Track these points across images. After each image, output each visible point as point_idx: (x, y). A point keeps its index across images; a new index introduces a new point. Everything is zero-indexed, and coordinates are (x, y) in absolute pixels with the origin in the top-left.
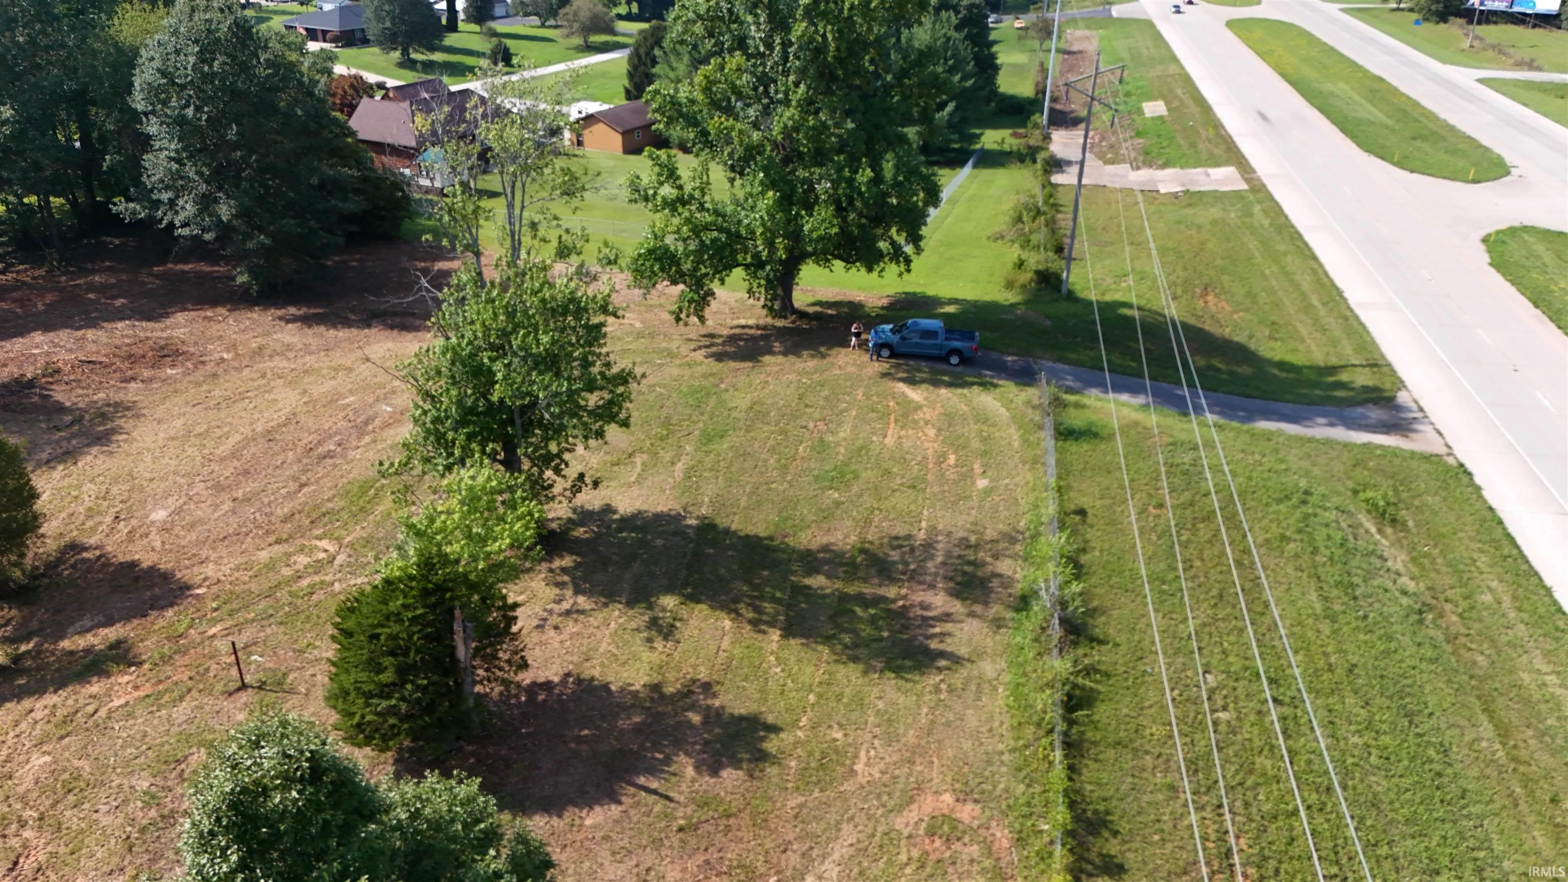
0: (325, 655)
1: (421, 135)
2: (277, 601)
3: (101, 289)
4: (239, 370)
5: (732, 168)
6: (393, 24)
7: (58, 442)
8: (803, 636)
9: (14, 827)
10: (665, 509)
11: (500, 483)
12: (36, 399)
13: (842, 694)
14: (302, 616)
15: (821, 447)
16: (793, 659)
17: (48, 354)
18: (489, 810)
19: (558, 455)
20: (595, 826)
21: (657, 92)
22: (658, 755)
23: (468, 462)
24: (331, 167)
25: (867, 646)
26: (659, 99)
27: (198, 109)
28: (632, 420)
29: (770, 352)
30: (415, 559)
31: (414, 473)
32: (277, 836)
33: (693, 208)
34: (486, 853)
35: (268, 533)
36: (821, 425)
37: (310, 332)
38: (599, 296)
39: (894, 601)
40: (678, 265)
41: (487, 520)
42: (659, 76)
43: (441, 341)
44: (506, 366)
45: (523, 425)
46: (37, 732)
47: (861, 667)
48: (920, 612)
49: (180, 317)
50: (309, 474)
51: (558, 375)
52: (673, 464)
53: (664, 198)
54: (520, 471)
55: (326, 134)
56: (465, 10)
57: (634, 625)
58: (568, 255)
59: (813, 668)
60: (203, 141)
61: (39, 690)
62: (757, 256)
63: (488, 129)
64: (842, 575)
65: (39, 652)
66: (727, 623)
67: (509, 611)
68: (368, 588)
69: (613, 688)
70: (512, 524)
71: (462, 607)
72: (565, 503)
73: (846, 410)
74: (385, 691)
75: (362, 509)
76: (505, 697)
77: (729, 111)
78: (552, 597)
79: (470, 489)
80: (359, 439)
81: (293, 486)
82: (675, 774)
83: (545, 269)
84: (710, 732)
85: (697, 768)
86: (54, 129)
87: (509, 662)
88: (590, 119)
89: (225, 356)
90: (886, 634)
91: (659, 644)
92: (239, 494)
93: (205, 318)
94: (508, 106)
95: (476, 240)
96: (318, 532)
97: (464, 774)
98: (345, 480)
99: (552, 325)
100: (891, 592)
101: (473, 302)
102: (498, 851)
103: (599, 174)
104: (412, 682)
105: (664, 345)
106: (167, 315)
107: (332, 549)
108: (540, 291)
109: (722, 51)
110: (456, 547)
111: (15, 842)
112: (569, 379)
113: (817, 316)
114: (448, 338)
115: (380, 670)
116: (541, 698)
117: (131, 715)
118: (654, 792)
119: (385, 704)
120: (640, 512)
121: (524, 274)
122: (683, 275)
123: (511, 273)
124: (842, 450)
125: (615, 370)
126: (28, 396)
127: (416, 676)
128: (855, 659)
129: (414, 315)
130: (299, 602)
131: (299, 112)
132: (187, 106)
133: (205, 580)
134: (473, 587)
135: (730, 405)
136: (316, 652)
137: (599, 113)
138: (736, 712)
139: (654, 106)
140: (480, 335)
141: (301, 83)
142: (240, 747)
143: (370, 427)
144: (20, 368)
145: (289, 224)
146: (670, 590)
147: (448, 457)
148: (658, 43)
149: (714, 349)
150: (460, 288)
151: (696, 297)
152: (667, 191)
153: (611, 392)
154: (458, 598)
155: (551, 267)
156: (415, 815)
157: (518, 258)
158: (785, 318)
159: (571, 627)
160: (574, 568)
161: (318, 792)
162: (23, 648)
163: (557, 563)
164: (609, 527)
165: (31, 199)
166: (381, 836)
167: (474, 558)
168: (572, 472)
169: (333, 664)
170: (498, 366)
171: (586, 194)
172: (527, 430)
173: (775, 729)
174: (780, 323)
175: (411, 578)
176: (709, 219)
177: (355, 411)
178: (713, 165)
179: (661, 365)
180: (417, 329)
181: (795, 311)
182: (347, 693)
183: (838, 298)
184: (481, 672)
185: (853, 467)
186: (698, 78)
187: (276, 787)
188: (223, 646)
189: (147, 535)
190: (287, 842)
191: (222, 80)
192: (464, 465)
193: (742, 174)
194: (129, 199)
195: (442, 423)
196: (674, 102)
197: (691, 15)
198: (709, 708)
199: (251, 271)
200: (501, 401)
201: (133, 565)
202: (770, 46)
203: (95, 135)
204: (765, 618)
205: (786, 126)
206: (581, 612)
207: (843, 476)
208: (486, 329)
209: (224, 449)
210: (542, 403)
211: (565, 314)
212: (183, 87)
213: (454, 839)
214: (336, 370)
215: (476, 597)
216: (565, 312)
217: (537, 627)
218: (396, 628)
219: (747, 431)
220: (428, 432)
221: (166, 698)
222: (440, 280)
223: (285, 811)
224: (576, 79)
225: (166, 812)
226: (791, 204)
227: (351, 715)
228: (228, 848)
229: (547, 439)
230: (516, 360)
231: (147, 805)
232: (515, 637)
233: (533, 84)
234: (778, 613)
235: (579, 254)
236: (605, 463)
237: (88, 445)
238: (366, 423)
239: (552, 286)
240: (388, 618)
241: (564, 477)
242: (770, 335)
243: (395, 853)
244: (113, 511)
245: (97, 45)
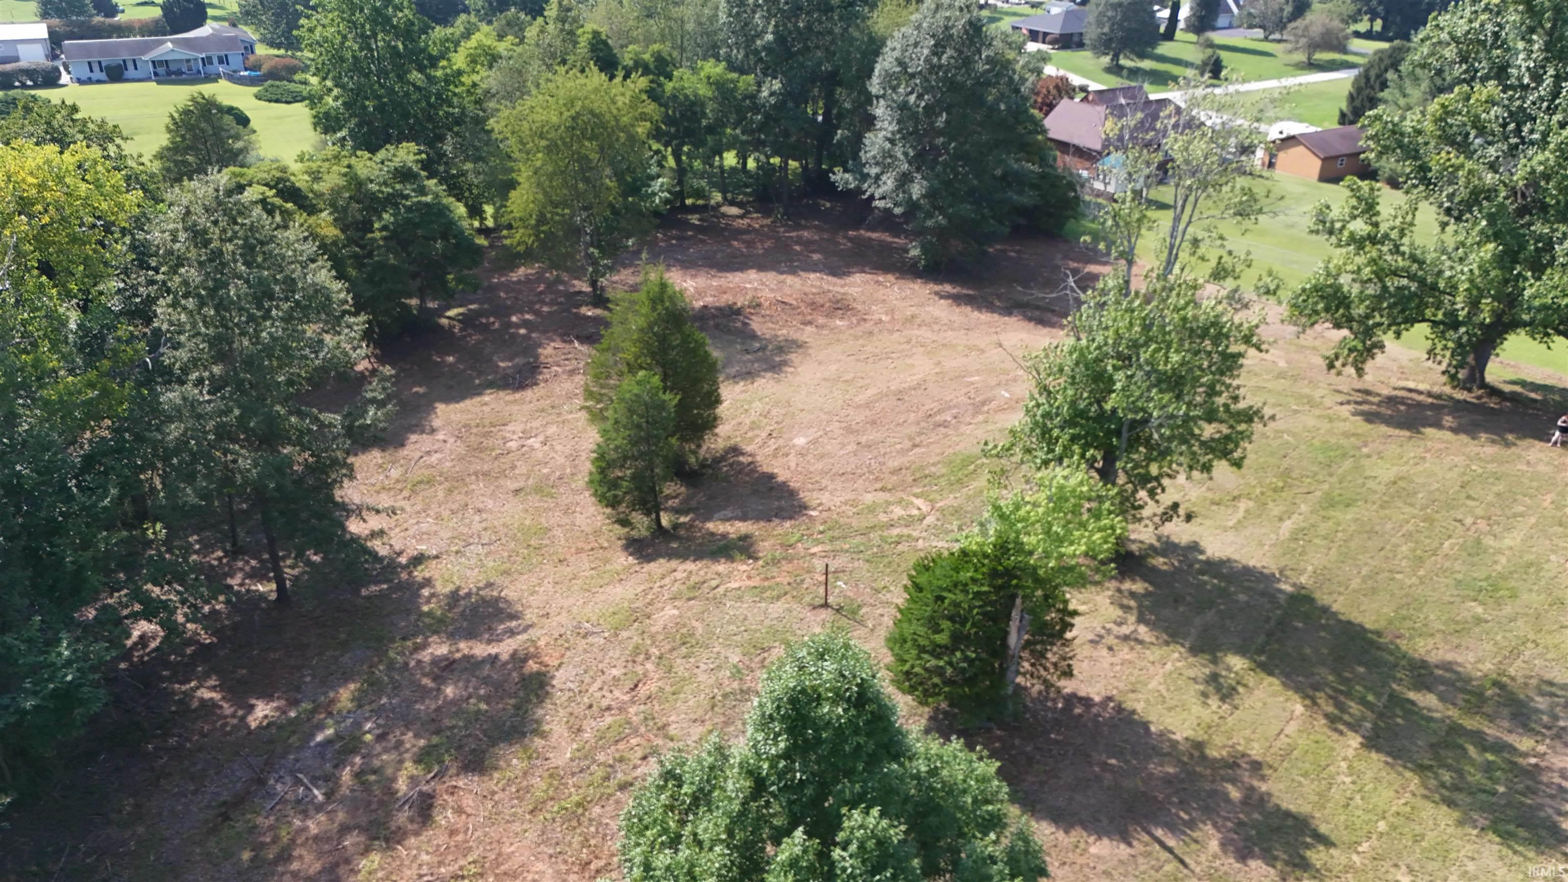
0: (896, 601)
1: (1108, 139)
2: (870, 540)
3: (807, 244)
4: (891, 332)
5: (1448, 211)
6: (1112, 30)
7: (745, 362)
8: (1389, 754)
9: (642, 657)
10: (1259, 565)
11: (1091, 490)
12: (739, 324)
13: (1423, 836)
14: (886, 560)
15: (1476, 549)
16: (1369, 774)
17: (756, 289)
18: (1000, 796)
19: (1157, 479)
20: (1099, 857)
21: (1378, 118)
22: (1182, 814)
23: (1066, 462)
24: (1017, 160)
25: (1471, 794)
26: (1378, 126)
27: (920, 97)
28: (1246, 462)
29: (1438, 425)
30: (993, 539)
31: (1014, 459)
32: (818, 741)
33: (1385, 249)
34: (986, 834)
35: (877, 479)
36: (1482, 525)
37: (957, 310)
38: (1246, 325)
39: (1526, 755)
40: (1348, 307)
41: (1069, 522)
42: (1386, 102)
43: (1071, 341)
44: (1128, 377)
45: (1129, 440)
46: (674, 589)
47: (1456, 814)
48: (1557, 780)
49: (858, 278)
50: (923, 437)
51: (1179, 397)
52: (1281, 519)
53: (1352, 234)
54: (1114, 484)
55: (1021, 130)
56: (1187, 20)
57: (1192, 673)
58: (1224, 278)
59: (1392, 794)
60: (916, 127)
61: (683, 556)
62: (1452, 314)
63: (1176, 140)
64: (1460, 702)
65: (692, 526)
66: (1299, 709)
67: (1067, 616)
68: (946, 554)
69: (1153, 729)
70: (1092, 533)
71: (1024, 597)
72: (1151, 528)
73: (1522, 515)
74: (937, 651)
75: (959, 481)
76: (1043, 698)
77: (1463, 146)
78: (1114, 617)
79: (1061, 488)
80: (973, 416)
81: (907, 444)
82: (1196, 841)
83: (1195, 287)
84: (1247, 814)
85: (1223, 845)
86: (806, 103)
87: (1055, 665)
88: (1290, 141)
89: (884, 318)
90: (1501, 789)
91: (1214, 702)
92: (863, 440)
93: (877, 282)
94: (1203, 119)
95: (1132, 249)
96: (917, 490)
97: (985, 753)
98: (951, 451)
99: (1187, 346)
100: (1524, 743)
101: (1112, 308)
102: (998, 838)
103: (1282, 198)
104: (962, 651)
105: (1306, 391)
106: (848, 274)
107: (925, 508)
108: (1184, 308)
109: (1473, 79)
110: (1033, 539)
111: (639, 669)
112: (1189, 404)
113: (1513, 397)
114: (1079, 339)
115: (937, 630)
116: (1078, 711)
117: (740, 599)
118: (1170, 850)
119: (933, 662)
120: (1229, 560)
121: (1171, 289)
122: (1350, 319)
123: (1159, 286)
124: (1503, 560)
125: (1242, 405)
126: (734, 321)
127: (967, 647)
128: (1451, 803)
129: (1053, 311)
130: (886, 547)
131: (1003, 107)
132: (911, 93)
133: (820, 504)
134: (1039, 582)
135: (1368, 473)
136: (888, 595)
137: (1302, 135)
138: (1284, 805)
139: (1371, 132)
140: (1110, 341)
141: (1011, 79)
142: (809, 654)
143: (986, 408)
144: (735, 296)
145: (966, 209)
146: (1241, 651)
147: (1048, 452)
148: (1395, 65)
149: (1365, 407)
150: (1104, 292)
151: (1360, 346)
152: (1359, 226)
153: (1231, 427)
154: (1023, 588)
155: (1202, 286)
156: (933, 772)
157: (1171, 272)
158: (1470, 390)
159: (1124, 653)
160: (1144, 596)
161: (859, 716)
162: (683, 519)
163: (1127, 585)
164: (1191, 566)
165: (776, 161)
166: (901, 779)
167: (1047, 555)
168: (1167, 499)
169: (900, 611)
170: (1120, 376)
171: (1261, 218)
172: (1132, 445)
173: (1326, 841)
174: (1460, 395)
175: (986, 556)
176: (1401, 263)
177: (977, 390)
178: (1423, 206)
179: (1296, 412)
180: (1052, 325)
181: (1483, 385)
182: (905, 641)
183: (1549, 382)
184: (1026, 665)
185: (1512, 584)
186: (1434, 107)
187: (828, 699)
188: (819, 565)
189: (787, 455)
190: (824, 750)
191: (946, 73)
192: (1061, 463)
193: (1458, 219)
194: (846, 171)
195: (1051, 419)
196: (1396, 131)
197: (1444, 36)
198: (1252, 789)
199: (923, 247)
200: (1114, 411)
201: (771, 477)
202: (1537, 78)
203: (835, 111)
204: (1346, 717)
205: (1533, 172)
206: (1140, 642)
207: (1496, 590)
208: (1118, 336)
209: (861, 398)
210: (1155, 422)
211: (1202, 337)
212: (913, 76)
213: (962, 809)
214: (970, 348)
215: (1039, 593)
216: (1204, 334)
217: (1091, 641)
218: (960, 597)
219: (1382, 507)
220: (1036, 423)
221: (768, 594)
222: (1087, 282)
223: (829, 722)
224: (1287, 96)
225: (745, 687)
226: (1515, 261)
227: (905, 661)
228: (780, 735)
229: (1149, 460)
230: (1140, 374)
231: (733, 677)
232: (1067, 643)
233: (1235, 99)
234: (1364, 718)
235: (1236, 278)
236: (1205, 499)
237: (765, 370)
238: (984, 403)
239: (1197, 305)
240: (955, 585)
241: (1157, 502)
242: (1443, 406)
243: (907, 799)
244: (769, 428)
245: (856, 34)
